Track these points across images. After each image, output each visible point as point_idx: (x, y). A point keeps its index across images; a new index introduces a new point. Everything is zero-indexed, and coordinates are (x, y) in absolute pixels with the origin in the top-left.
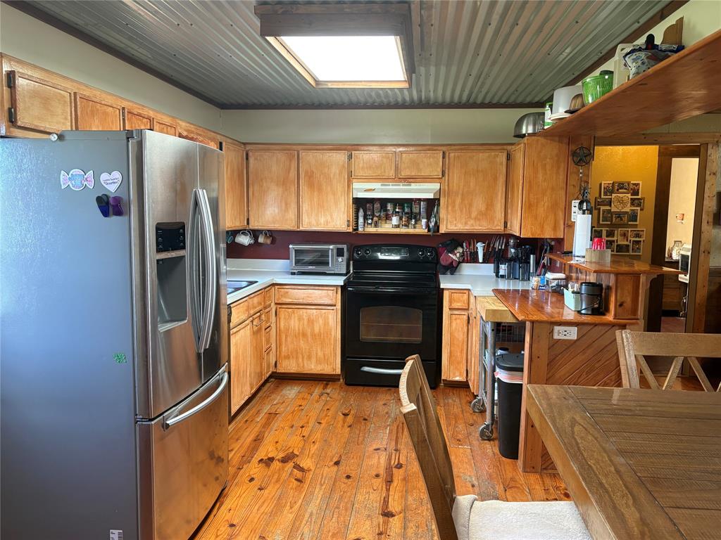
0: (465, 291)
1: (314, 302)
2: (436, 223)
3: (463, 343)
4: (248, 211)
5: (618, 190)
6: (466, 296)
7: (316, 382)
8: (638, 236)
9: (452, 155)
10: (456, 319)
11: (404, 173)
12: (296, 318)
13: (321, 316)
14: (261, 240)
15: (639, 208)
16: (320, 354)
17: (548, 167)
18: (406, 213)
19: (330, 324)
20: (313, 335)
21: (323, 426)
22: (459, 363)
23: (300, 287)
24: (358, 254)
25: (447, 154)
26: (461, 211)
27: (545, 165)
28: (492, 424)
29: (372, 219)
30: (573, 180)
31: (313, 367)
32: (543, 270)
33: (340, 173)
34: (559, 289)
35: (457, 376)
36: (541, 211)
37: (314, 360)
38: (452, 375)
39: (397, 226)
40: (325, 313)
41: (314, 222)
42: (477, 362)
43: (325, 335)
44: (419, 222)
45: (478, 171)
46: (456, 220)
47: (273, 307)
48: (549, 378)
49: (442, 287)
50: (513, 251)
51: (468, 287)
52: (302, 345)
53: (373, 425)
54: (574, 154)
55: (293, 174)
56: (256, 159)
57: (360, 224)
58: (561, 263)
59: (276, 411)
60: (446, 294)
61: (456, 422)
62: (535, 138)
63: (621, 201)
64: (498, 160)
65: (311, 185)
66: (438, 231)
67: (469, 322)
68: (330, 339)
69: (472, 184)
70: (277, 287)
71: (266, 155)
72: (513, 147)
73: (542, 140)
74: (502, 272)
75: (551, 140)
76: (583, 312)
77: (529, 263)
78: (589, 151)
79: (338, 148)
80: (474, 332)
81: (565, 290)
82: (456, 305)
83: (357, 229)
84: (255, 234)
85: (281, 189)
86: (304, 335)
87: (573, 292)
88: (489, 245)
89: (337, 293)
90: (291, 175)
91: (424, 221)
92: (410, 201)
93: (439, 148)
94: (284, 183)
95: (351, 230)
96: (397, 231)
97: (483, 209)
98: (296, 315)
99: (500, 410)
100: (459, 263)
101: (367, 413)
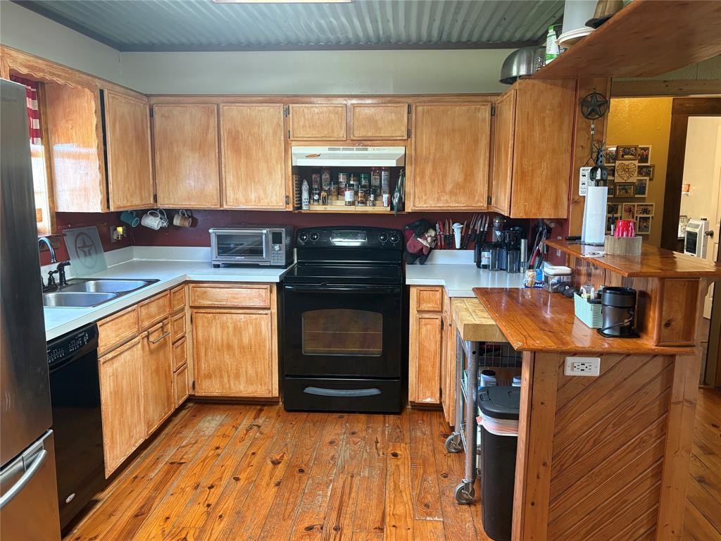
0: (438, 289)
1: (240, 305)
2: (400, 199)
3: (435, 356)
4: (155, 185)
5: (623, 156)
6: (438, 295)
7: (248, 407)
8: (646, 211)
9: (420, 109)
10: (426, 325)
11: (359, 134)
12: (218, 325)
13: (252, 323)
14: (177, 222)
15: (648, 178)
16: (251, 371)
17: (547, 121)
18: (362, 187)
19: (263, 332)
20: (242, 348)
21: (241, 483)
22: (429, 380)
23: (222, 286)
24: (303, 240)
25: (414, 107)
26: (433, 182)
27: (544, 118)
28: (473, 483)
29: (319, 194)
30: (581, 139)
31: (242, 389)
32: (537, 259)
33: (275, 133)
34: (562, 289)
35: (428, 397)
36: (538, 182)
37: (243, 379)
38: (421, 395)
39: (352, 204)
40: (256, 319)
41: (242, 199)
42: (453, 384)
43: (257, 346)
44: (379, 198)
45: (454, 131)
46: (426, 195)
47: (188, 312)
48: (558, 433)
49: (408, 282)
50: (498, 233)
51: (442, 283)
52: (227, 361)
53: (310, 481)
54: (584, 103)
55: (212, 135)
56: (163, 116)
57: (303, 200)
58: (563, 253)
59: (182, 459)
60: (413, 292)
61: (425, 472)
62: (530, 81)
63: (626, 170)
64: (479, 115)
65: (236, 150)
66: (404, 210)
67: (442, 328)
68: (263, 353)
69: (446, 147)
70: (191, 285)
71: (177, 111)
72: (499, 98)
73: (539, 84)
74: (484, 262)
75: (551, 85)
76: (606, 332)
77: (519, 249)
78: (605, 98)
79: (270, 99)
80: (449, 344)
81: (576, 296)
82: (425, 307)
83: (300, 208)
84: (169, 214)
85: (197, 155)
86: (229, 347)
87: (589, 300)
88: (468, 226)
89: (271, 292)
90: (209, 136)
91: (385, 196)
92: (367, 171)
93: (404, 100)
94: (200, 146)
95: (291, 209)
96: (352, 209)
97: (461, 180)
98: (218, 322)
99: (485, 463)
100: (431, 249)
101: (306, 458)
